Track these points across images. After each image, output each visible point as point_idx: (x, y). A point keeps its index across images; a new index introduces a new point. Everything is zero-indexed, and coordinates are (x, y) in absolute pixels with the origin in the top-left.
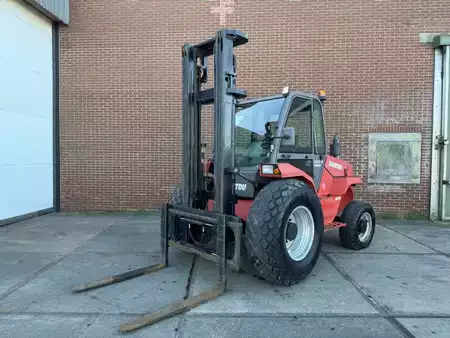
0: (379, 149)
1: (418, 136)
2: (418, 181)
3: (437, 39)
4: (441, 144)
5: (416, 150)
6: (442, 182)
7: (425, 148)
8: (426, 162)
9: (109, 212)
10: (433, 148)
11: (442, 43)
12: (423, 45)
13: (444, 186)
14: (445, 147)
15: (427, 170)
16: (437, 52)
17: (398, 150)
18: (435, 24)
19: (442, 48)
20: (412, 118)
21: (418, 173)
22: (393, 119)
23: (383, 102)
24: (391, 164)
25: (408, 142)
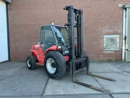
0: (107, 40)
1: (119, 36)
2: (119, 49)
4: (125, 38)
5: (118, 40)
6: (126, 50)
7: (121, 39)
8: (121, 44)
10: (123, 39)
11: (125, 7)
12: (120, 8)
14: (127, 39)
15: (121, 46)
16: (124, 10)
17: (112, 40)
18: (123, 1)
19: (126, 9)
20: (117, 30)
21: (119, 47)
22: (111, 31)
23: (108, 26)
24: (110, 45)
25: (115, 38)
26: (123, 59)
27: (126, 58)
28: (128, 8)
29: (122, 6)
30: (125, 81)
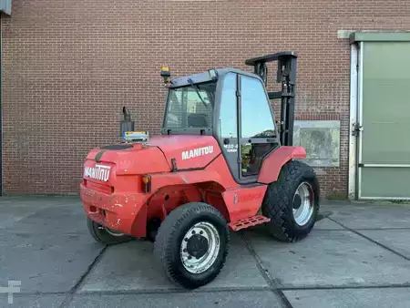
0: (302, 135)
1: (338, 123)
2: (337, 164)
3: (353, 36)
4: (357, 130)
5: (336, 137)
6: (358, 165)
7: (343, 134)
8: (344, 147)
9: (51, 196)
10: (351, 133)
11: (356, 40)
12: (340, 40)
13: (360, 168)
14: (361, 133)
15: (345, 154)
16: (353, 47)
17: (319, 136)
18: (351, 22)
19: (357, 44)
20: (332, 107)
21: (338, 157)
22: (314, 108)
23: (306, 92)
24: (313, 149)
25: (328, 129)
26: (350, 192)
27: (360, 192)
28: (364, 41)
29: (348, 37)
30: (337, 255)
